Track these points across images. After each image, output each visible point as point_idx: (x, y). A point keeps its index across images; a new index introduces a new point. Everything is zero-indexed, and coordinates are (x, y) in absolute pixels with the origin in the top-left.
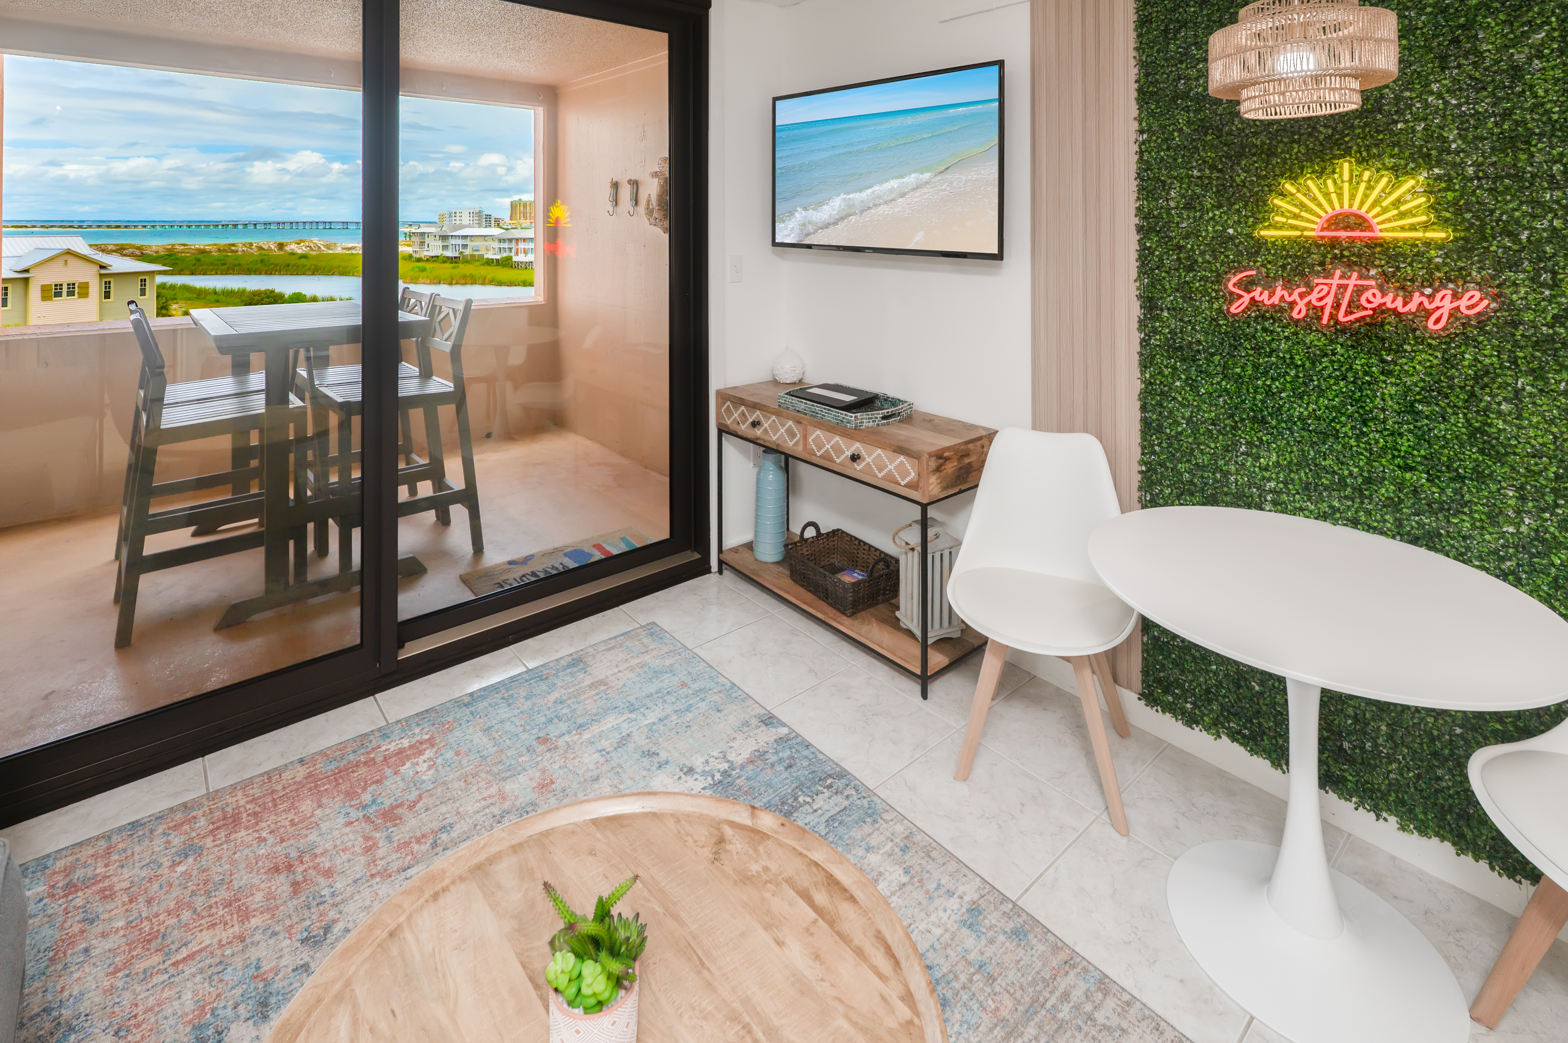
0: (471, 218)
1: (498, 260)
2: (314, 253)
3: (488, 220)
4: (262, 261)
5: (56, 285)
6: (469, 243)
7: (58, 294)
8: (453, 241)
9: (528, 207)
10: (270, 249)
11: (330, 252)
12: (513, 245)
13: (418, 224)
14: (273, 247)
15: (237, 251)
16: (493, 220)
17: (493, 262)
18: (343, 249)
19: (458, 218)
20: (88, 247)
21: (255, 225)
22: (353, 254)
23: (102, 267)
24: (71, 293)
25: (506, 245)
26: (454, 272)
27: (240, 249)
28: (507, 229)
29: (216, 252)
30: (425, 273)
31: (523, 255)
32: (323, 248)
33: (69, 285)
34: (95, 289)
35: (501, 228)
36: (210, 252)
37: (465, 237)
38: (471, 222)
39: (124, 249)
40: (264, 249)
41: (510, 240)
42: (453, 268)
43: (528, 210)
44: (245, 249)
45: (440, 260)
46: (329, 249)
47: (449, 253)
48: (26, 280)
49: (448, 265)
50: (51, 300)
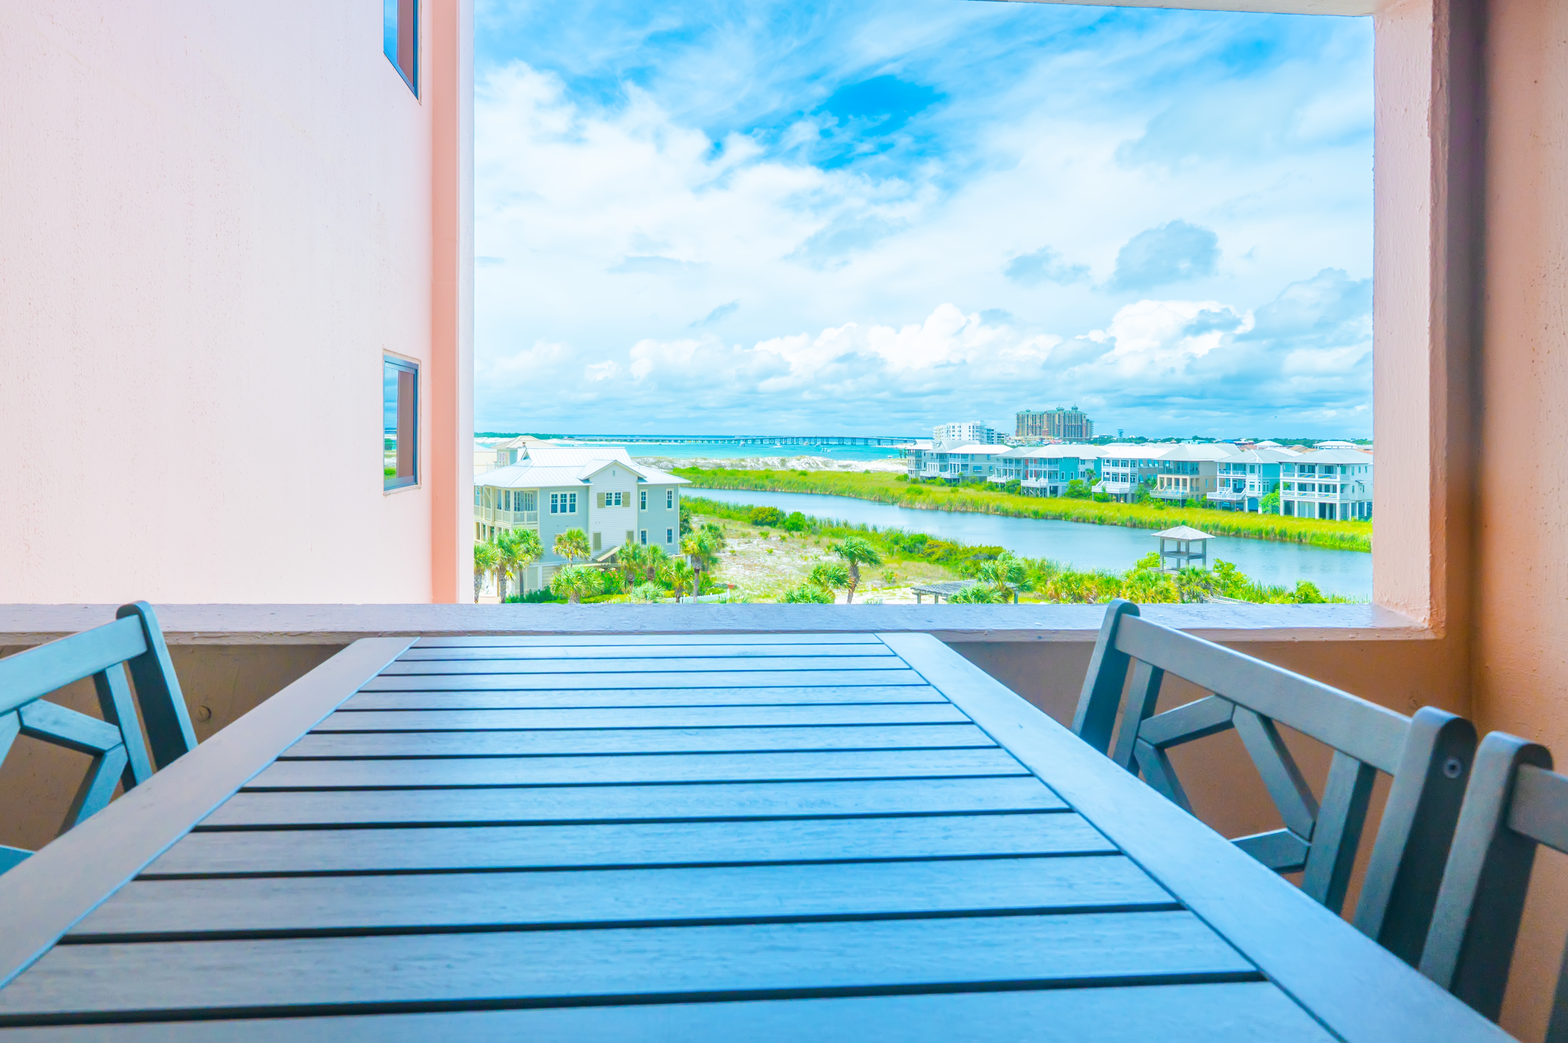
0: (971, 434)
1: (1003, 485)
2: (813, 470)
3: (990, 436)
4: (767, 477)
5: (607, 494)
6: (969, 463)
7: (609, 503)
8: (952, 461)
9: (1038, 420)
10: (773, 465)
11: (827, 469)
12: (1021, 467)
13: (913, 440)
14: (776, 463)
15: (746, 467)
16: (995, 436)
17: (997, 486)
18: (840, 466)
19: (956, 433)
20: (630, 459)
21: (762, 440)
22: (848, 472)
23: (640, 479)
24: (618, 502)
25: (1013, 467)
26: (952, 496)
27: (749, 465)
28: (1014, 447)
29: (729, 466)
30: (921, 497)
31: (1034, 478)
32: (821, 465)
33: (616, 494)
34: (635, 500)
35: (1006, 445)
36: (725, 466)
37: (965, 456)
38: (971, 438)
39: (661, 462)
40: (768, 465)
41: (1018, 461)
42: (952, 492)
43: (1038, 423)
44: (753, 464)
45: (937, 481)
46: (826, 466)
47: (947, 475)
48: (588, 487)
49: (947, 489)
50: (604, 507)
